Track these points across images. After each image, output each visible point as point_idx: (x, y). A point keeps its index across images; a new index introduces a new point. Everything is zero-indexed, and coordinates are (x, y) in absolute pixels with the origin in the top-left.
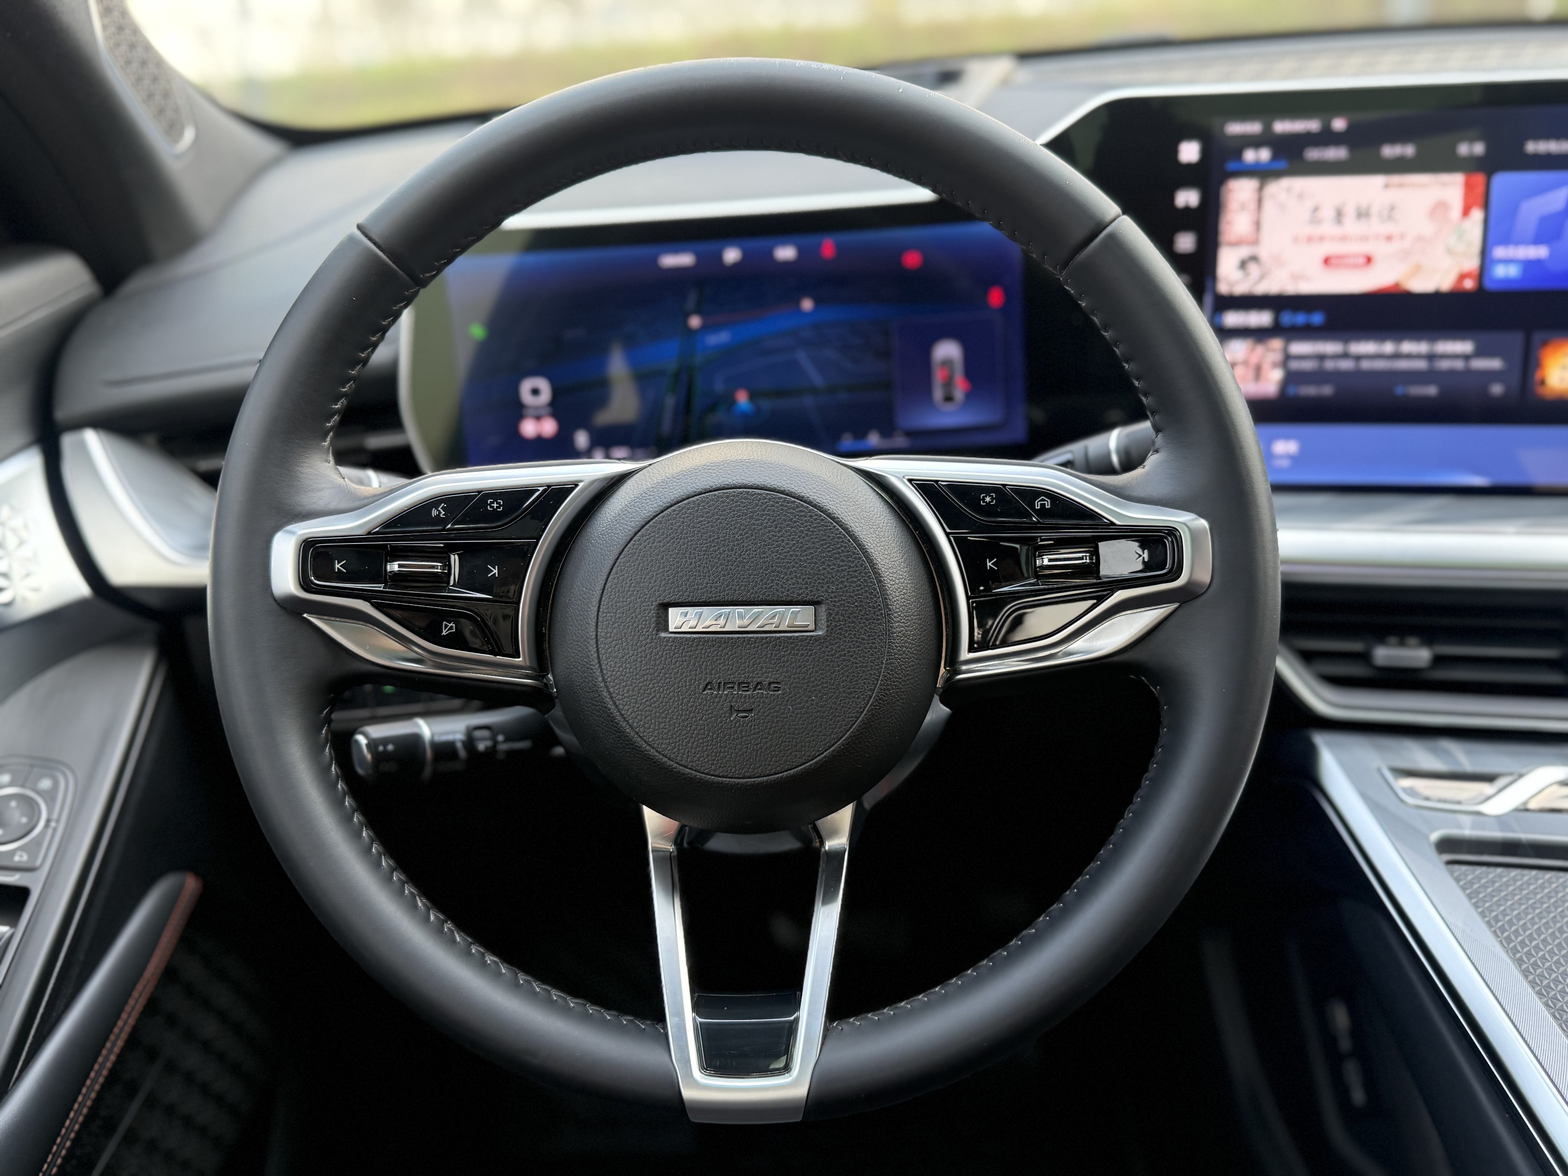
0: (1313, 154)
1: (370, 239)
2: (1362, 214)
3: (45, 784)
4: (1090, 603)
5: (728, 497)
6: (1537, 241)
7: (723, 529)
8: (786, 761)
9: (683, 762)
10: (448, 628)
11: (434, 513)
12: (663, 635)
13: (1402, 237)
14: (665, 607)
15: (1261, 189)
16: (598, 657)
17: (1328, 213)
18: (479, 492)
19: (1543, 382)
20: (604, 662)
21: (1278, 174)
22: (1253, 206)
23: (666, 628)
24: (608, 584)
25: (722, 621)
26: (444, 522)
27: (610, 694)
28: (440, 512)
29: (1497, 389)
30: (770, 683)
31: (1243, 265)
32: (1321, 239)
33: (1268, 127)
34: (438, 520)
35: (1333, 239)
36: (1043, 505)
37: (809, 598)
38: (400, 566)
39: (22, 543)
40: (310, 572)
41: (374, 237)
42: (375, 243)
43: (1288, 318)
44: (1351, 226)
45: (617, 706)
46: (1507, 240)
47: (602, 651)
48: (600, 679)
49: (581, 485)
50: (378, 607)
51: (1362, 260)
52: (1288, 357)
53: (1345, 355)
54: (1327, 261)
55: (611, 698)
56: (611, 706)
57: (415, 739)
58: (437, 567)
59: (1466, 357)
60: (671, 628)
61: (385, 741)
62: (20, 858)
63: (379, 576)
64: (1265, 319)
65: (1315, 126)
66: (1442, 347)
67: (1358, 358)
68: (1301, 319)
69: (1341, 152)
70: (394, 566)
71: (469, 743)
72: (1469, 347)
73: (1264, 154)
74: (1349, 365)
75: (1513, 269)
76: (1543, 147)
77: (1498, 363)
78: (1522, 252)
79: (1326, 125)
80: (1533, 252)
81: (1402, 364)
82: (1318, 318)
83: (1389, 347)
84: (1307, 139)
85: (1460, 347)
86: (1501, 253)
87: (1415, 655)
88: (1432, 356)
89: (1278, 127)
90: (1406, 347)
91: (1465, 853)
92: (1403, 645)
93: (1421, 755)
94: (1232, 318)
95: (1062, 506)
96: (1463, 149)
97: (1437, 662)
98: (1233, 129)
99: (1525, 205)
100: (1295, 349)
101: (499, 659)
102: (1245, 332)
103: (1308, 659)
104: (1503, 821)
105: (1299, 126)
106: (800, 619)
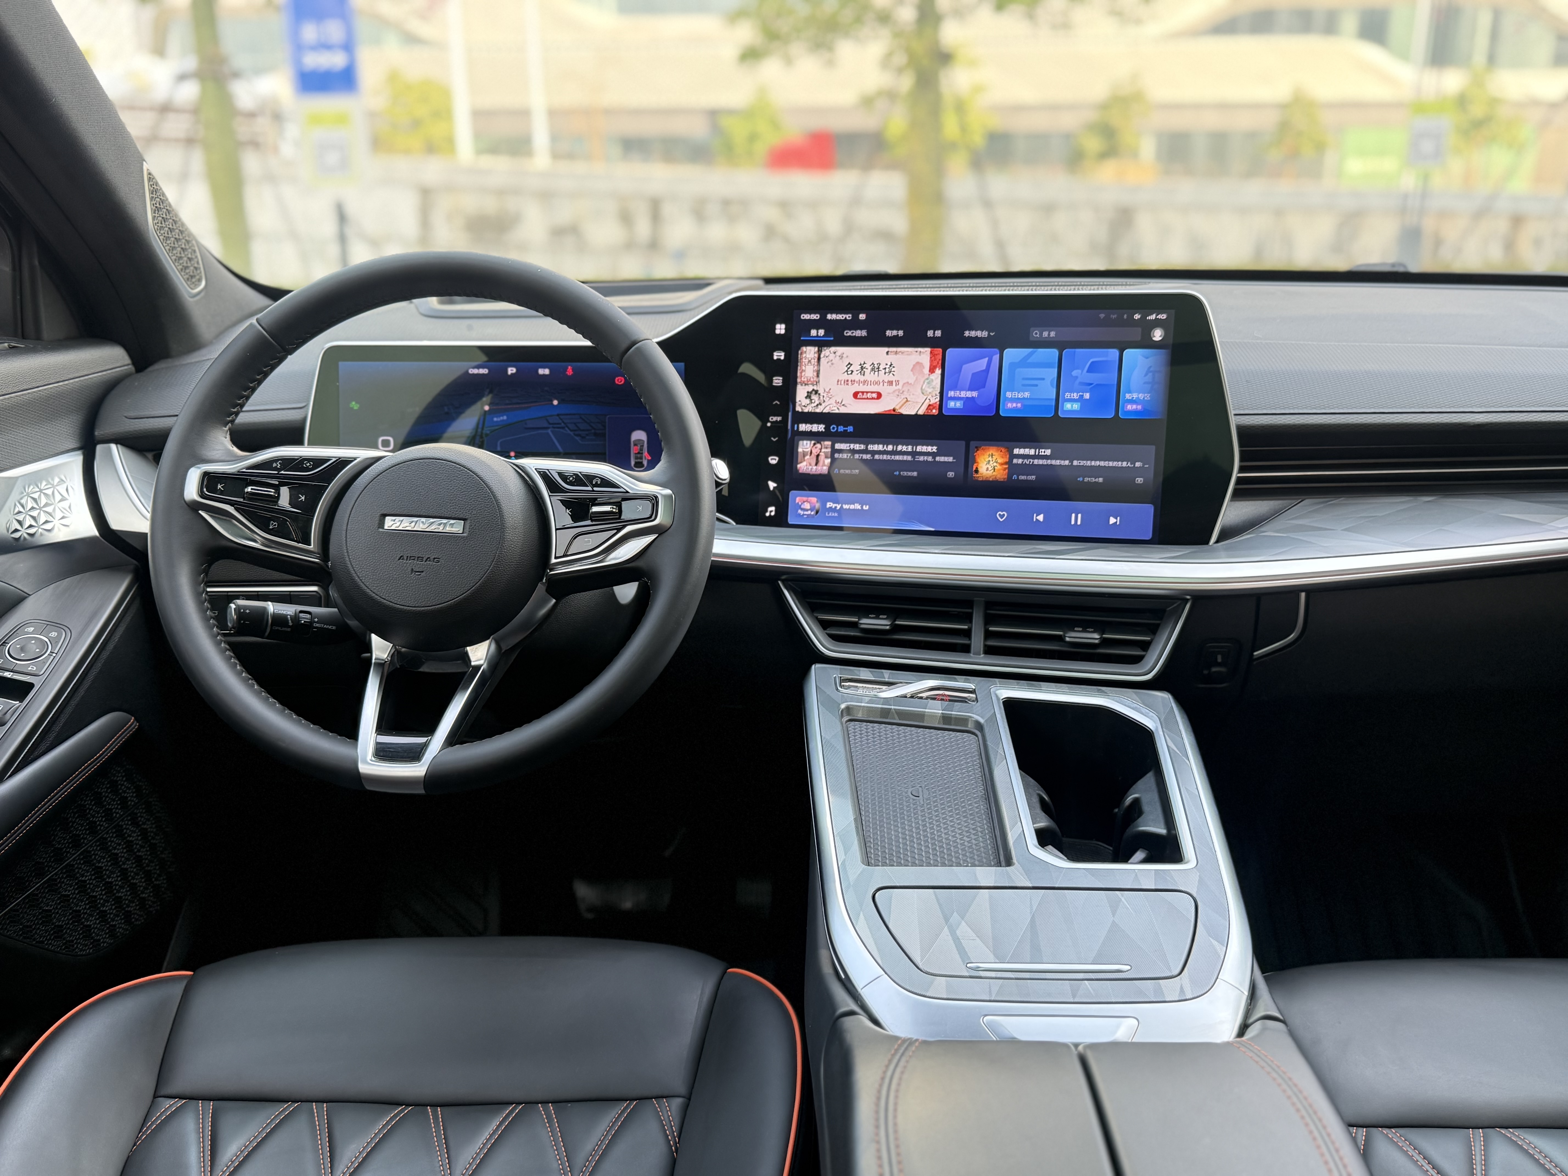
0: (848, 333)
1: (260, 325)
2: (875, 369)
3: (54, 634)
4: (615, 531)
5: (425, 463)
6: (971, 389)
7: (421, 478)
8: (439, 599)
9: (383, 597)
10: (273, 525)
11: (274, 465)
12: (381, 530)
13: (897, 382)
14: (384, 516)
15: (819, 352)
16: (346, 540)
17: (856, 367)
18: (301, 457)
19: (977, 471)
20: (348, 543)
21: (829, 344)
22: (814, 362)
23: (383, 528)
24: (357, 503)
25: (413, 524)
26: (279, 470)
27: (350, 559)
28: (278, 465)
29: (951, 474)
30: (434, 559)
31: (809, 396)
32: (853, 382)
33: (823, 317)
34: (276, 469)
35: (859, 382)
36: (597, 482)
37: (461, 516)
38: (252, 489)
39: (63, 499)
40: (205, 490)
41: (263, 325)
42: (262, 328)
43: (833, 428)
44: (869, 376)
45: (352, 566)
46: (955, 388)
47: (348, 537)
48: (345, 551)
49: (358, 460)
50: (237, 509)
51: (875, 395)
52: (834, 451)
53: (866, 451)
54: (856, 395)
55: (350, 561)
56: (349, 566)
57: (265, 610)
58: (272, 492)
59: (933, 455)
60: (386, 527)
61: (245, 607)
62: (32, 668)
63: (241, 494)
64: (821, 428)
65: (849, 317)
66: (919, 448)
67: (874, 453)
68: (841, 429)
69: (864, 333)
70: (249, 489)
71: (296, 618)
72: (935, 449)
73: (821, 332)
74: (869, 457)
75: (959, 404)
76: (973, 334)
77: (951, 459)
78: (963, 394)
79: (855, 317)
80: (969, 394)
81: (897, 458)
82: (850, 429)
83: (890, 448)
84: (845, 324)
85: (929, 449)
86: (951, 394)
87: (882, 623)
88: (914, 454)
89: (829, 317)
90: (900, 448)
91: (860, 716)
92: (877, 618)
93: (865, 673)
94: (803, 427)
95: (606, 483)
96: (930, 333)
97: (895, 629)
98: (805, 316)
99: (964, 366)
100: (838, 446)
101: (300, 545)
102: (809, 435)
103: (825, 625)
104: (886, 700)
105: (840, 317)
106: (455, 527)
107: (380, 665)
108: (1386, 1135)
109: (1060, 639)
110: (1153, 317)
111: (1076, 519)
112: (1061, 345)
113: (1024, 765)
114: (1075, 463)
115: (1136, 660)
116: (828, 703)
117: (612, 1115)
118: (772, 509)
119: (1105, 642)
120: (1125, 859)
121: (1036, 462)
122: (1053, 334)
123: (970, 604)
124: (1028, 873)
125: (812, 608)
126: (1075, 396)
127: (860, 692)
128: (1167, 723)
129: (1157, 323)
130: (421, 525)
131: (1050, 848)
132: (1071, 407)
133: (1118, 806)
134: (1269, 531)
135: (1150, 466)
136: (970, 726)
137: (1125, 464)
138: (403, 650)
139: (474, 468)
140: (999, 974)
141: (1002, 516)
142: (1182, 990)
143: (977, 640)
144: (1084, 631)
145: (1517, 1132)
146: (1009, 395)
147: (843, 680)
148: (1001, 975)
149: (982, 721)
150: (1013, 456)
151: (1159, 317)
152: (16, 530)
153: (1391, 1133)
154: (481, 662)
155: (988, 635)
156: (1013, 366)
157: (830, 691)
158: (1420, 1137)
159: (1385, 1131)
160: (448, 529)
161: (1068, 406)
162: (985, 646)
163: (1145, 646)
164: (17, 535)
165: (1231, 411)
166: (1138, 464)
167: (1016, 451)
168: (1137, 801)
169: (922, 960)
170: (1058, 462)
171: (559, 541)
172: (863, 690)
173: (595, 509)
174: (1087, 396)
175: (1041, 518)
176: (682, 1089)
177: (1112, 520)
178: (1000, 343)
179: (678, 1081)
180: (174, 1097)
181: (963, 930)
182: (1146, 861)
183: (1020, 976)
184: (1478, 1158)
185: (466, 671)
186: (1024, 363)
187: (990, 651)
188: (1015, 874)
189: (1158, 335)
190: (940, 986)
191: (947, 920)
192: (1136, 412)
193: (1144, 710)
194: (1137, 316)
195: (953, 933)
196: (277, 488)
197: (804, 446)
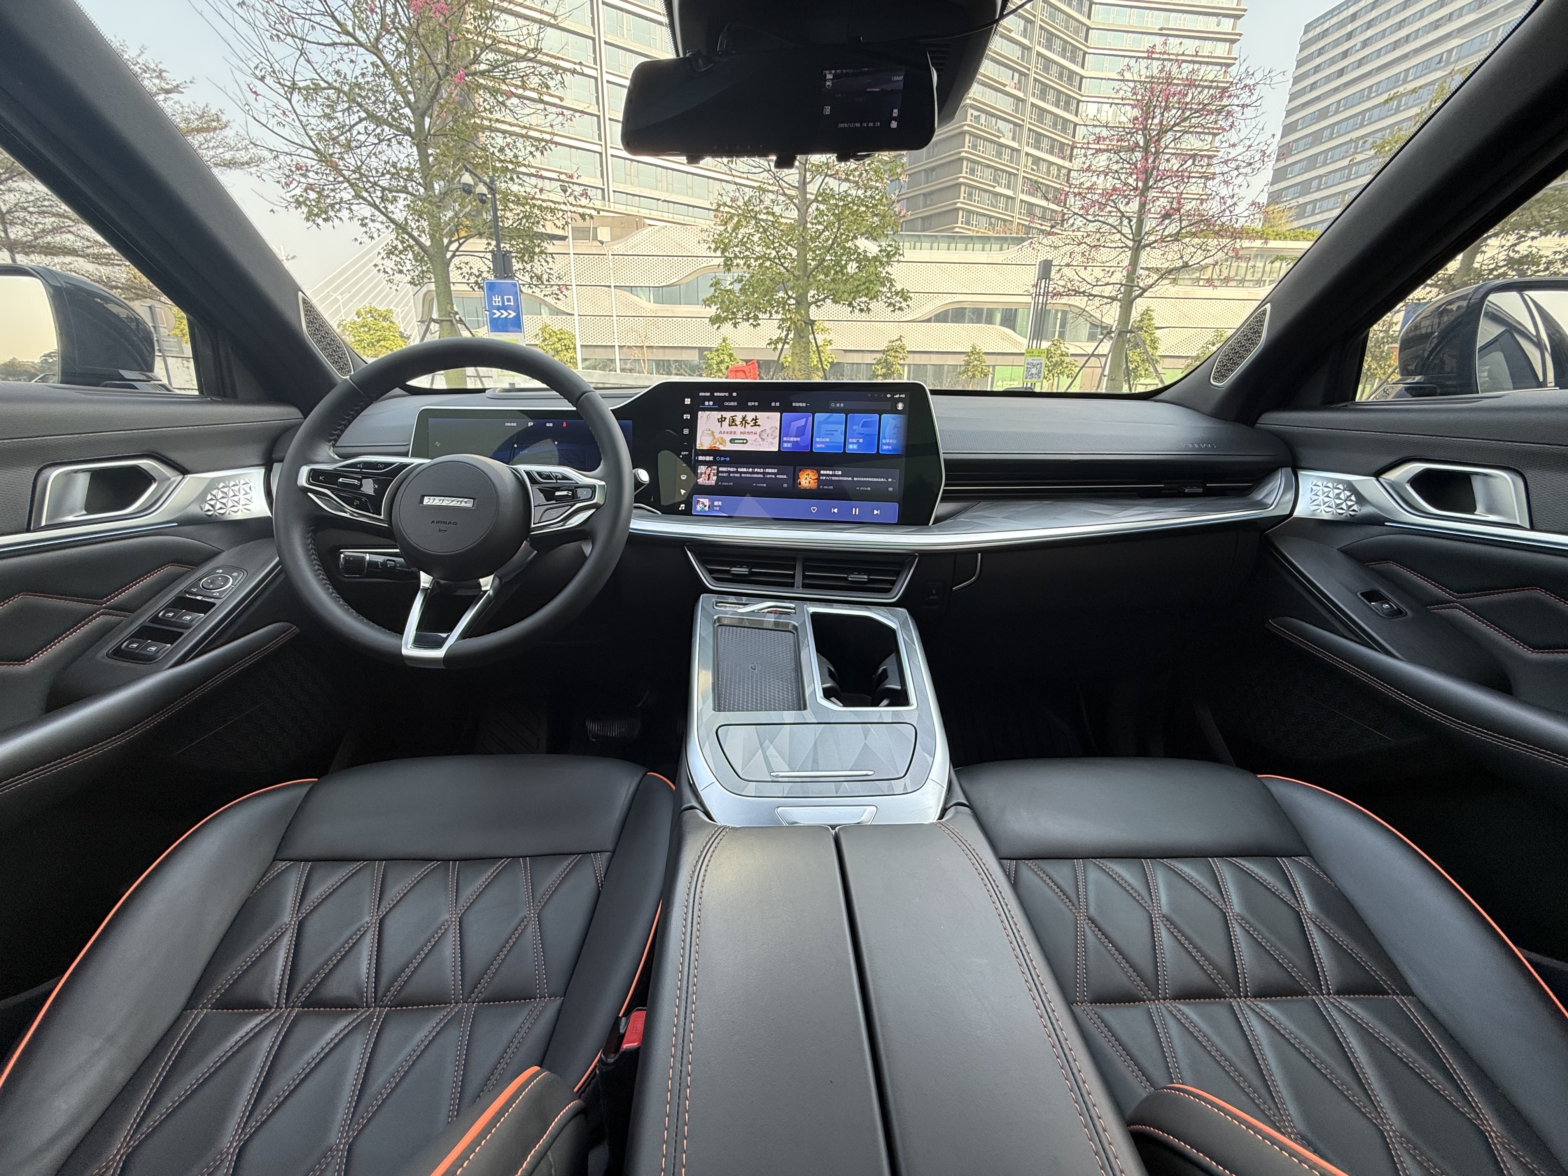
0: (727, 404)
1: (351, 380)
3: (235, 574)
4: (570, 507)
5: (451, 464)
6: (796, 437)
8: (456, 548)
9: (422, 546)
10: (356, 503)
11: (361, 466)
14: (424, 496)
15: (709, 415)
16: (400, 511)
18: (377, 462)
19: (800, 484)
20: (401, 513)
21: (715, 410)
22: (707, 420)
23: (422, 504)
24: (408, 490)
25: (441, 501)
26: (364, 469)
28: (363, 466)
29: (785, 485)
30: (453, 522)
31: (704, 440)
33: (712, 394)
34: (361, 469)
36: (560, 478)
37: (472, 497)
38: (343, 480)
40: (311, 480)
41: (353, 380)
42: (353, 382)
43: (718, 459)
44: (740, 429)
45: (403, 527)
46: (787, 436)
47: (401, 509)
49: (412, 464)
50: (332, 492)
51: (744, 441)
52: (718, 472)
53: (737, 472)
54: (731, 440)
55: (401, 524)
56: (401, 527)
57: (364, 558)
58: (356, 482)
59: (775, 474)
60: (424, 503)
61: (350, 556)
62: (216, 594)
63: (336, 483)
64: (711, 458)
65: (727, 394)
66: (767, 470)
67: (741, 473)
68: (722, 459)
69: (736, 404)
70: (340, 480)
71: (384, 564)
72: (776, 471)
73: (711, 403)
74: (738, 475)
75: (789, 445)
76: (797, 404)
77: (785, 477)
78: (792, 439)
79: (731, 394)
80: (795, 439)
81: (755, 476)
82: (728, 459)
83: (751, 470)
84: (725, 399)
85: (773, 471)
86: (785, 439)
87: (744, 570)
88: (764, 473)
89: (716, 394)
90: (756, 470)
91: (726, 622)
92: (741, 567)
93: (732, 599)
94: (701, 458)
95: (565, 478)
96: (773, 404)
97: (751, 574)
98: (701, 394)
99: (793, 424)
100: (721, 469)
101: (375, 516)
102: (704, 463)
103: (711, 572)
104: (742, 614)
105: (722, 394)
106: (467, 504)
107: (425, 590)
108: (1027, 864)
109: (846, 579)
110: (897, 396)
111: (856, 511)
112: (847, 412)
113: (819, 650)
114: (855, 479)
115: (888, 591)
116: (707, 615)
117: (565, 864)
118: (683, 505)
119: (870, 581)
120: (877, 705)
121: (833, 478)
122: (842, 405)
123: (794, 559)
124: (815, 714)
125: (703, 562)
126: (854, 441)
127: (727, 609)
128: (904, 625)
129: (900, 400)
130: (447, 502)
131: (833, 699)
132: (852, 447)
133: (874, 674)
134: (961, 518)
135: (896, 481)
136: (790, 628)
137: (882, 480)
138: (442, 582)
139: (481, 467)
140: (791, 779)
141: (813, 510)
142: (905, 787)
143: (798, 580)
144: (859, 574)
145: (1102, 861)
146: (818, 440)
147: (717, 602)
148: (792, 781)
149: (797, 624)
150: (820, 475)
151: (902, 396)
152: (209, 510)
153: (1030, 863)
154: (488, 588)
155: (805, 577)
156: (820, 423)
157: (709, 608)
158: (1046, 865)
159: (1027, 862)
160: (463, 504)
161: (851, 446)
162: (803, 584)
163: (893, 583)
164: (210, 513)
165: (941, 451)
166: (890, 480)
167: (822, 472)
168: (885, 670)
169: (743, 769)
170: (845, 479)
171: (536, 513)
172: (729, 608)
173: (557, 494)
174: (861, 441)
175: (836, 510)
176: (611, 848)
177: (876, 512)
178: (813, 410)
179: (608, 843)
180: (285, 860)
181: (771, 751)
182: (888, 705)
183: (804, 780)
184: (1080, 878)
185: (478, 592)
186: (826, 421)
187: (805, 586)
188: (808, 715)
189: (900, 406)
190: (751, 788)
191: (761, 745)
192: (888, 450)
193: (891, 618)
194: (889, 396)
195: (764, 753)
196: (360, 480)
197: (702, 469)
